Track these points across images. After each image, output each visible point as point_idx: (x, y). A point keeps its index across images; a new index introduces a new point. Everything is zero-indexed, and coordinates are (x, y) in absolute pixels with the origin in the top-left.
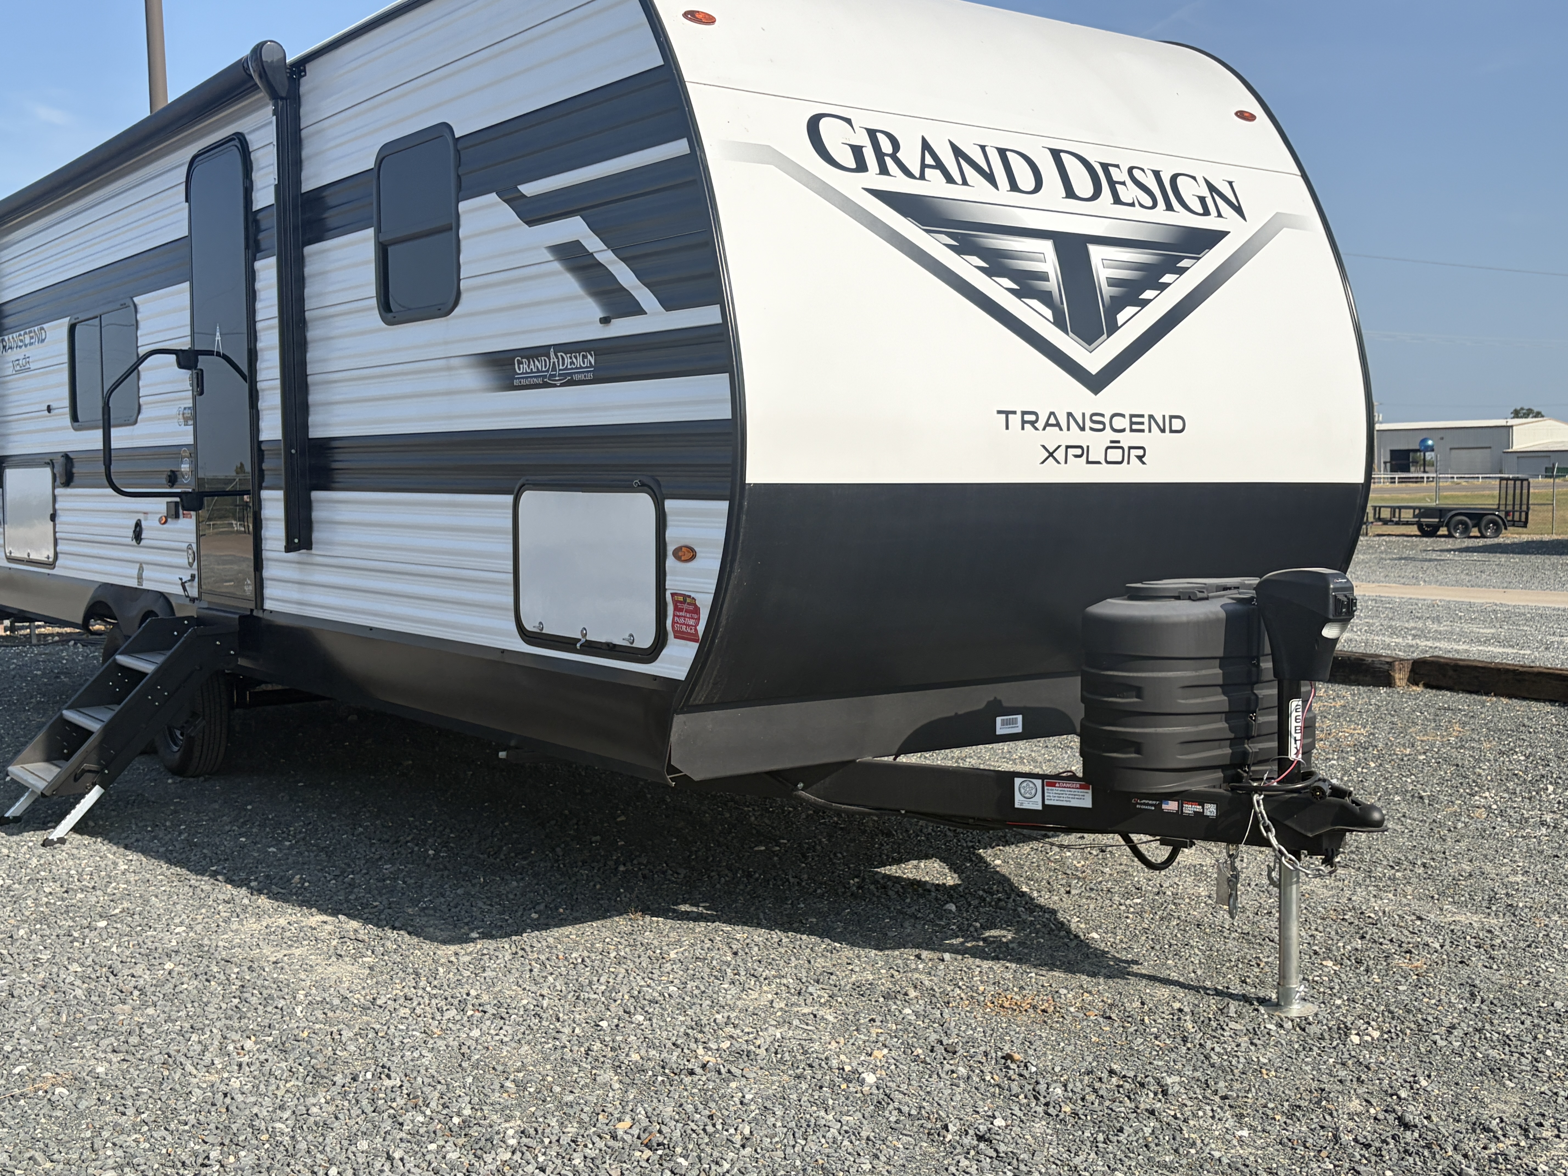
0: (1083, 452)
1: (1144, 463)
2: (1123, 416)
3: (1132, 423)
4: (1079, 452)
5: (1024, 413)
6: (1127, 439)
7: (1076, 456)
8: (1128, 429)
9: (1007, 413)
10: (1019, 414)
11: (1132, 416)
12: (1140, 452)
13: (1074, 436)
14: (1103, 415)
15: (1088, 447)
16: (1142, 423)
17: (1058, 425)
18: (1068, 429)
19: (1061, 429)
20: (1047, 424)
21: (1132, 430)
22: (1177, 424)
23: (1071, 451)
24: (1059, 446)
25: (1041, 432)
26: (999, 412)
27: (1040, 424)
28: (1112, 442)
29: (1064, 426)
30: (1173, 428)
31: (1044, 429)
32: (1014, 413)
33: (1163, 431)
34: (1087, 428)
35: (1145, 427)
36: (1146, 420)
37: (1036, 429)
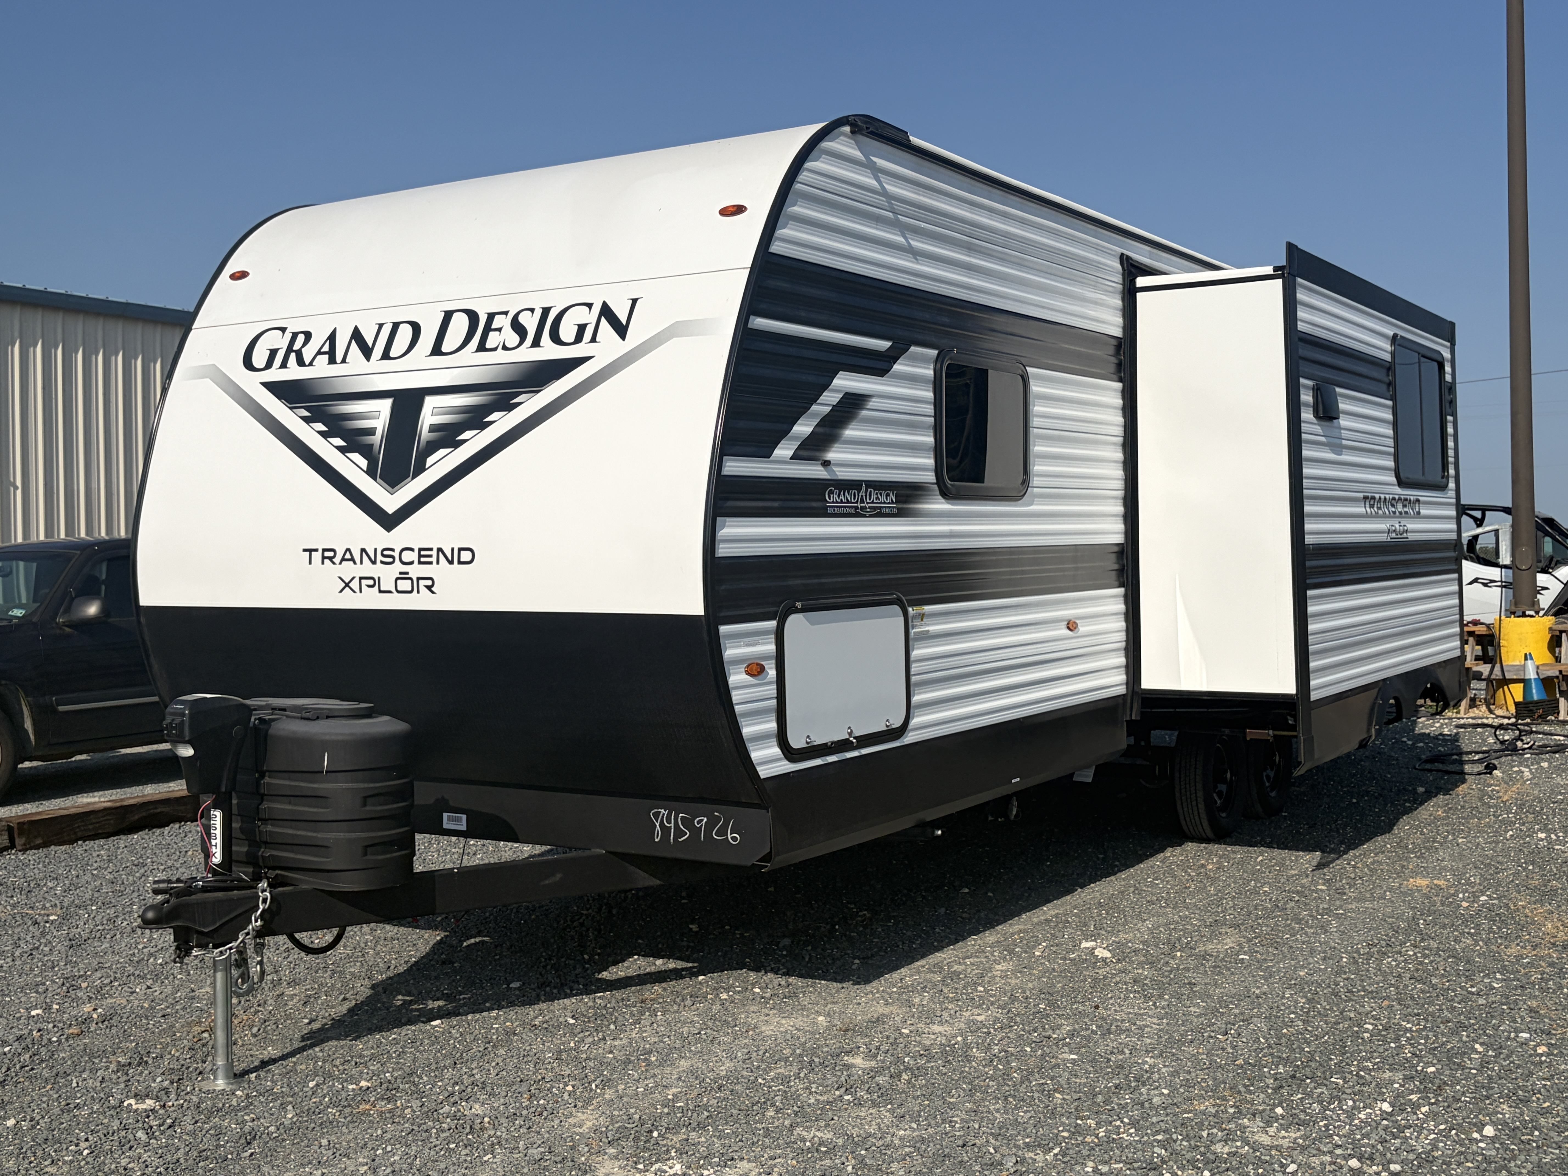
0: (375, 582)
1: (433, 592)
2: (412, 550)
3: (420, 556)
4: (371, 582)
5: (324, 550)
6: (415, 571)
7: (369, 586)
8: (416, 562)
9: (310, 551)
10: (320, 551)
11: (420, 550)
12: (429, 583)
13: (367, 569)
14: (393, 550)
15: (379, 578)
16: (430, 556)
17: (352, 559)
18: (361, 563)
19: (355, 563)
20: (343, 559)
21: (420, 563)
22: (466, 556)
23: (364, 582)
24: (353, 578)
25: (338, 566)
26: (305, 550)
27: (337, 560)
28: (401, 573)
29: (358, 560)
30: (462, 560)
31: (340, 563)
32: (316, 550)
33: (451, 562)
34: (378, 561)
35: (434, 559)
36: (434, 553)
37: (334, 563)
